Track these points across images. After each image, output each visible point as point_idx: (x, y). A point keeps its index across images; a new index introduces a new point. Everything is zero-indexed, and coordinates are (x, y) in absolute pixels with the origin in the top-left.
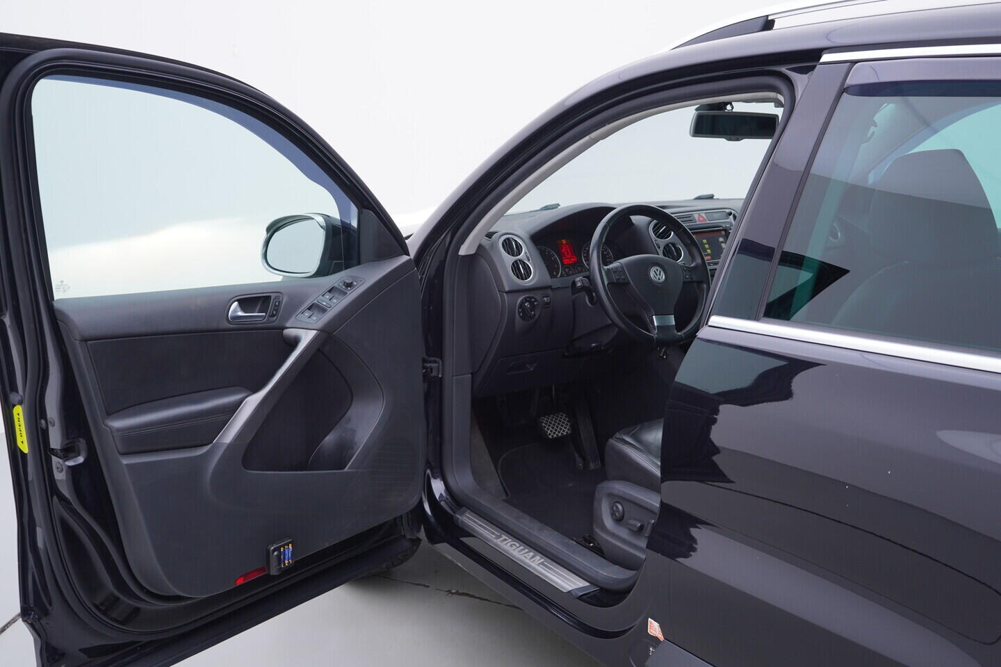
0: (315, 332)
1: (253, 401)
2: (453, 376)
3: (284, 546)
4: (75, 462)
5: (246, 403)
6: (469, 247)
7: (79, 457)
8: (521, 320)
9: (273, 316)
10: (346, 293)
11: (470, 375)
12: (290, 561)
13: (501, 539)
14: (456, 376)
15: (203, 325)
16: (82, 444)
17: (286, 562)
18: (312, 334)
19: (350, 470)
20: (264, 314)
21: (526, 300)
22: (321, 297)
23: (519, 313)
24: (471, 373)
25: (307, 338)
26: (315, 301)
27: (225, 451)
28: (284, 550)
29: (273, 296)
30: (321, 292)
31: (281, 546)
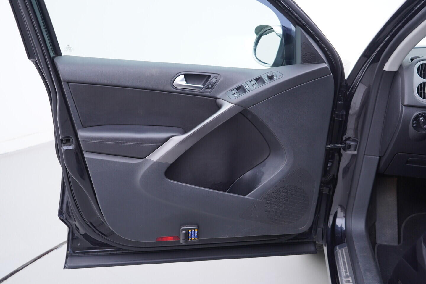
0: (232, 105)
1: (177, 139)
2: (364, 155)
3: (191, 229)
4: (67, 147)
5: (172, 139)
6: (391, 65)
7: (70, 146)
8: (414, 130)
9: (208, 88)
10: (265, 83)
11: (378, 157)
12: (196, 239)
13: (347, 279)
14: (367, 155)
15: (152, 86)
16: (73, 139)
17: (193, 238)
18: (231, 105)
19: (248, 198)
20: (203, 86)
21: (422, 115)
22: (249, 82)
23: (413, 124)
24: (379, 156)
25: (226, 106)
26: (243, 85)
27: (152, 165)
28: (191, 232)
29: (212, 76)
30: (251, 79)
31: (190, 229)
